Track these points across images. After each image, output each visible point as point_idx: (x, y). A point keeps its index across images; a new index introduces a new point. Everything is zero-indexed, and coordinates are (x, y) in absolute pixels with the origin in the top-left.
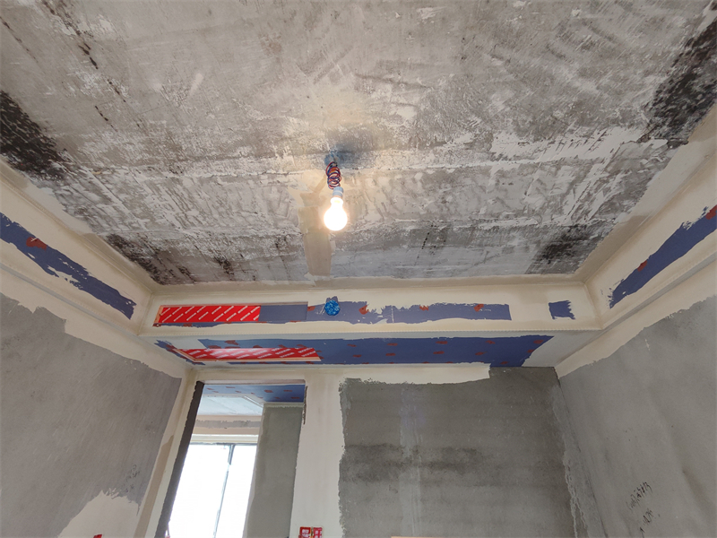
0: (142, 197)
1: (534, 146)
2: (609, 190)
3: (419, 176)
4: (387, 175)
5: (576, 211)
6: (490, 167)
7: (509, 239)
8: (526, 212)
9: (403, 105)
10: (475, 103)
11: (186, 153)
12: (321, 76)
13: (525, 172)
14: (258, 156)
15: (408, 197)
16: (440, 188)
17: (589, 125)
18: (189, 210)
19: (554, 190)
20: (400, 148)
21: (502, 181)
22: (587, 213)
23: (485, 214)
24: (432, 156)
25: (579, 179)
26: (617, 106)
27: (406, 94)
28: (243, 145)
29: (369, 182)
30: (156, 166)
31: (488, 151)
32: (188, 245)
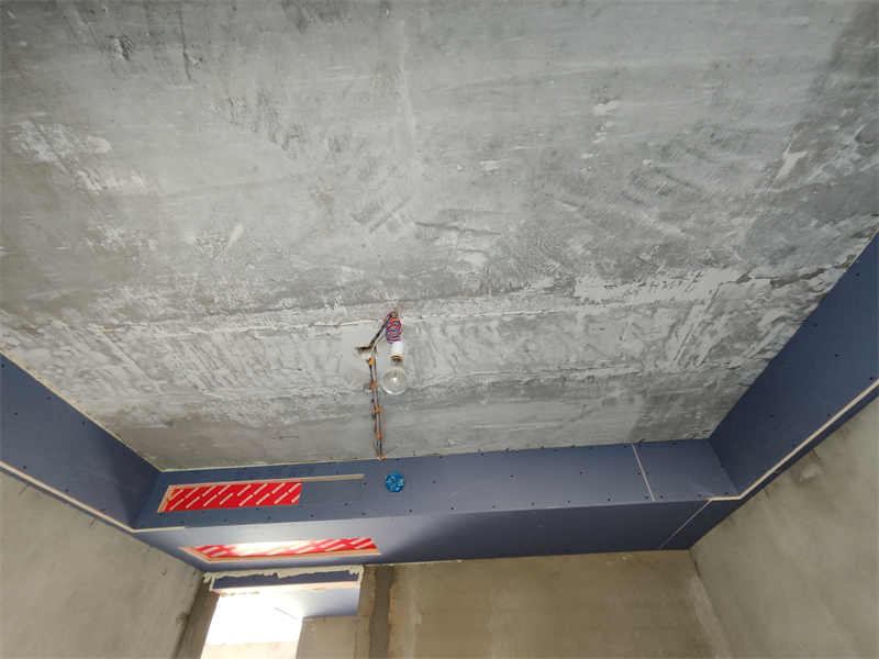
0: (160, 355)
1: (623, 289)
2: (713, 334)
3: (494, 324)
4: (457, 324)
5: (682, 357)
6: (577, 312)
7: (609, 390)
8: (624, 358)
9: (472, 251)
10: (551, 248)
11: (218, 307)
12: (377, 225)
13: (617, 316)
14: (304, 307)
15: (483, 347)
16: (520, 336)
17: (680, 266)
18: (218, 368)
19: (654, 335)
20: (470, 295)
21: (591, 326)
22: (696, 358)
23: (576, 363)
24: (507, 302)
25: (680, 321)
26: (707, 247)
27: (473, 241)
28: (287, 297)
29: (436, 332)
30: (181, 321)
31: (571, 295)
32: (213, 409)
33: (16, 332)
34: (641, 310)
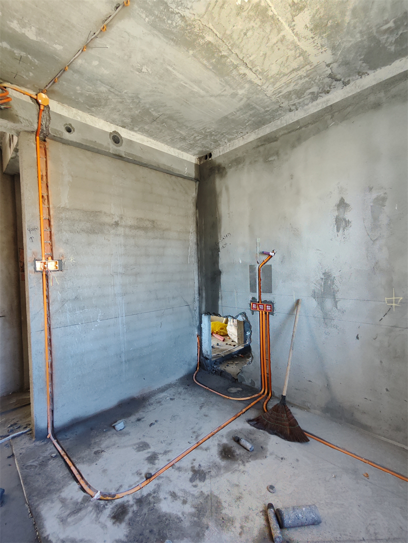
1: (308, 32)
2: (296, 84)
5: (278, 89)
6: (284, 29)
7: (242, 88)
13: (290, 47)
16: (254, 21)
17: (328, 40)
21: (279, 44)
22: (280, 92)
23: (251, 61)
25: (298, 69)
26: (342, 39)
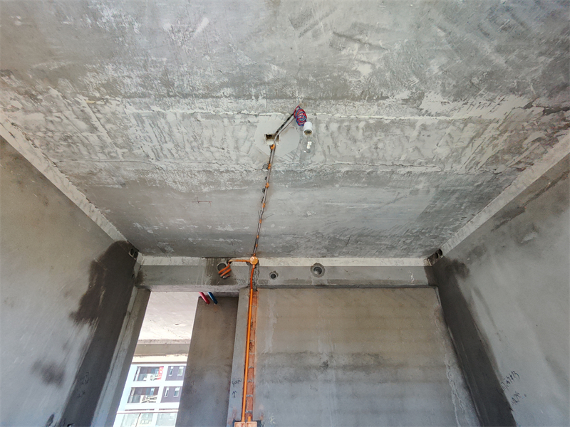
0: (126, 128)
1: (452, 105)
2: (495, 146)
3: (362, 125)
4: (338, 122)
5: (470, 162)
6: (417, 121)
7: (417, 183)
8: (434, 160)
9: (364, 62)
10: (417, 66)
11: (176, 90)
12: (306, 31)
13: (441, 127)
14: (237, 97)
15: (349, 142)
16: (376, 136)
17: (494, 91)
18: (166, 142)
19: (459, 144)
20: (353, 99)
21: (423, 133)
22: (477, 164)
23: (404, 161)
25: (478, 135)
26: (516, 78)
27: (368, 54)
28: (227, 87)
29: (323, 126)
30: (147, 100)
31: (417, 108)
32: (156, 176)
33: (21, 97)
34: (458, 124)
